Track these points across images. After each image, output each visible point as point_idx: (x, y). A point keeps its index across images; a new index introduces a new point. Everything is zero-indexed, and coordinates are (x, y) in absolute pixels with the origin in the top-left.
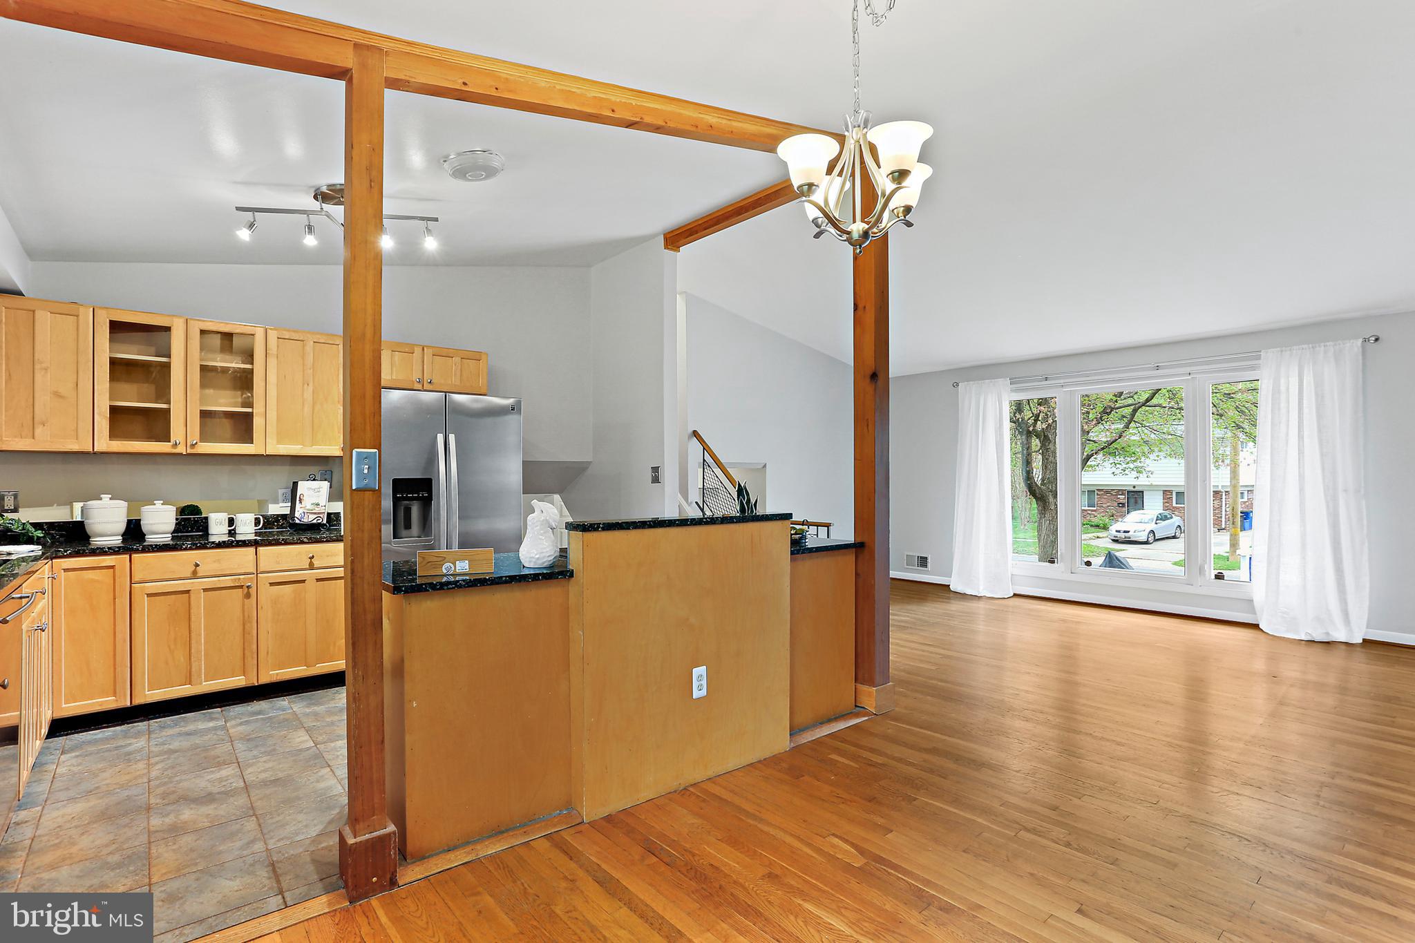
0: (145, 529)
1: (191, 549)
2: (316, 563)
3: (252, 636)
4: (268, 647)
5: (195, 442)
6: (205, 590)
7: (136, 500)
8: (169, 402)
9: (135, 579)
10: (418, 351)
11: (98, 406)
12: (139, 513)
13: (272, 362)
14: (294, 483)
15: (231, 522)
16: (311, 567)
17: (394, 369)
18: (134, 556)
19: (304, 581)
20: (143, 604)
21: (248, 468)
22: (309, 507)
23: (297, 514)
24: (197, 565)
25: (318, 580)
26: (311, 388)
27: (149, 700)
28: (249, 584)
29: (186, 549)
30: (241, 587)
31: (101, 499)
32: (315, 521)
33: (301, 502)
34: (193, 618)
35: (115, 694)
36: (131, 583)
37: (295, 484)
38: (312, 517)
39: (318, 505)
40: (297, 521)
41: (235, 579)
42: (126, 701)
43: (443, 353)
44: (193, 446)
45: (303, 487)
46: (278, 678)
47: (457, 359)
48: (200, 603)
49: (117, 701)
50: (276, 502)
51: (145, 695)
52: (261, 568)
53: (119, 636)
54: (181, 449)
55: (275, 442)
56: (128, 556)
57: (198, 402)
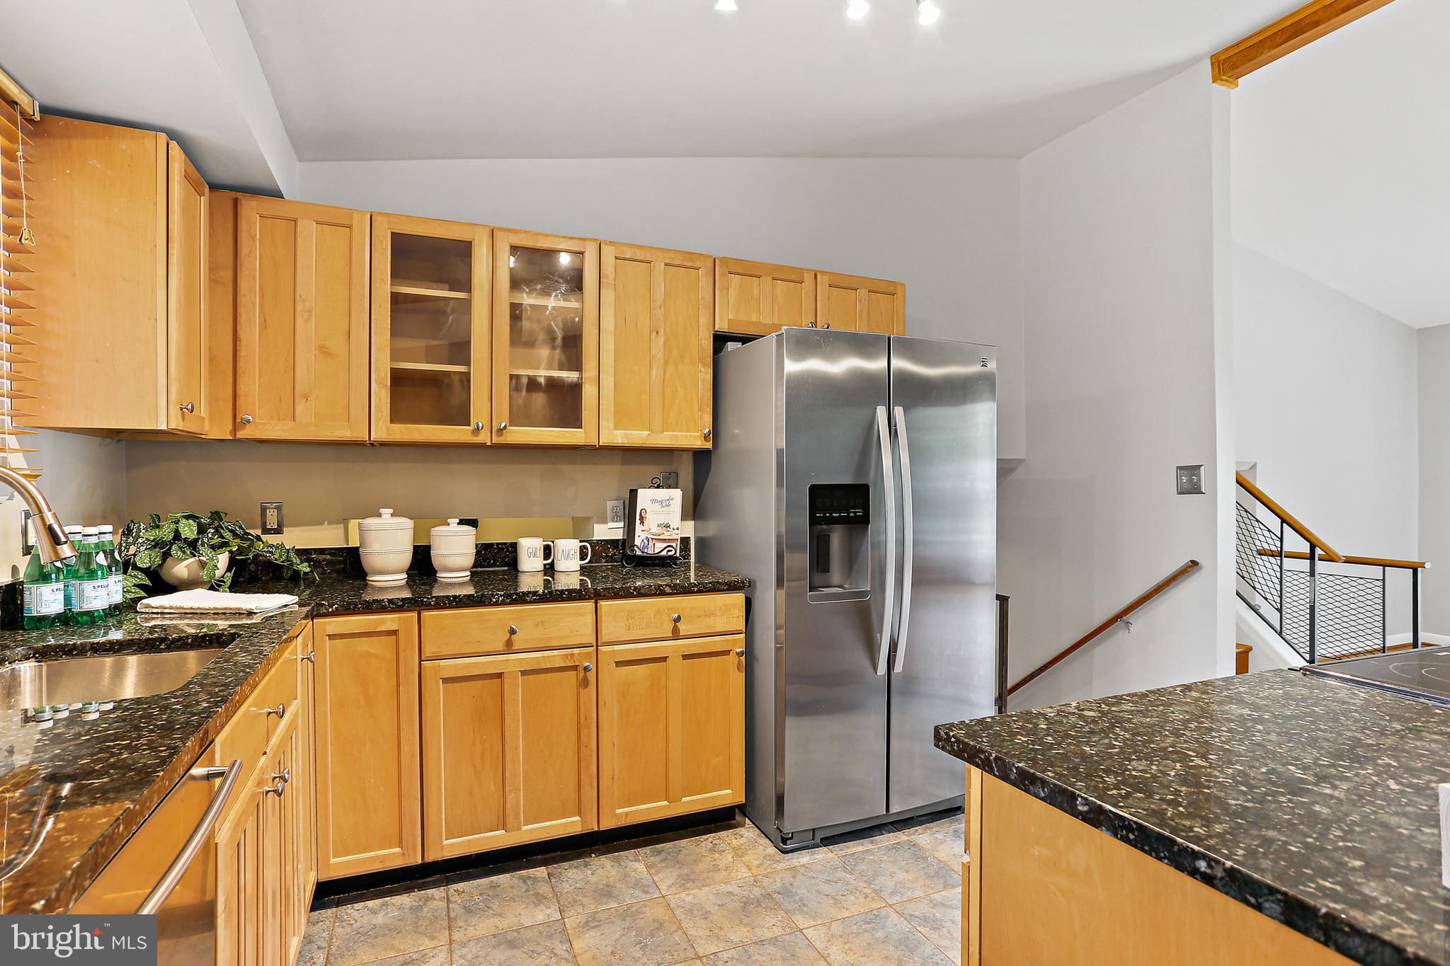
0: (436, 561)
1: (503, 604)
2: (684, 628)
3: (591, 750)
4: (614, 770)
5: (503, 425)
6: (524, 673)
7: (425, 519)
8: (468, 363)
9: (427, 652)
10: (808, 278)
11: (376, 368)
12: (429, 536)
13: (608, 296)
14: (631, 491)
15: (548, 551)
16: (676, 635)
17: (776, 308)
18: (425, 614)
19: (664, 659)
20: (438, 694)
21: (567, 468)
22: (655, 530)
23: (638, 542)
24: (513, 632)
25: (685, 657)
26: (661, 339)
27: (448, 854)
28: (587, 664)
29: (497, 604)
30: (575, 668)
31: (380, 515)
32: (664, 553)
33: (642, 522)
34: (507, 722)
35: (400, 845)
36: (420, 660)
37: (633, 493)
38: (659, 546)
39: (667, 526)
40: (639, 553)
41: (567, 656)
42: (415, 854)
43: (843, 284)
44: (500, 431)
45: (646, 497)
46: (628, 820)
47: (862, 292)
48: (516, 691)
49: (404, 854)
50: (603, 520)
51: (442, 847)
52: (604, 637)
53: (405, 748)
54: (484, 437)
55: (611, 425)
56: (415, 615)
57: (508, 362)
